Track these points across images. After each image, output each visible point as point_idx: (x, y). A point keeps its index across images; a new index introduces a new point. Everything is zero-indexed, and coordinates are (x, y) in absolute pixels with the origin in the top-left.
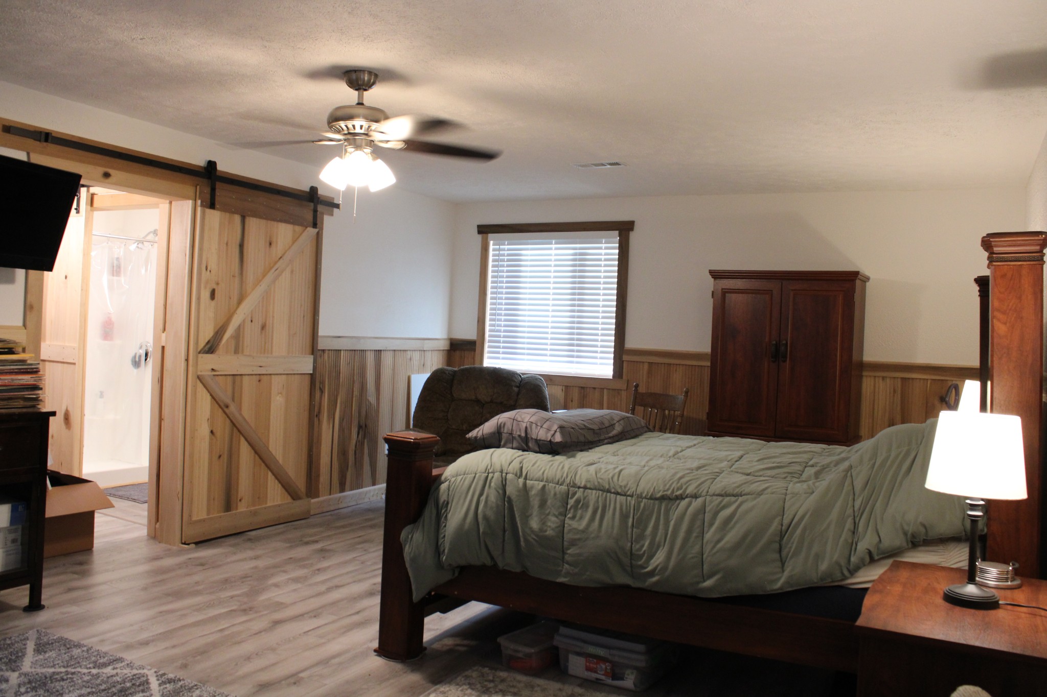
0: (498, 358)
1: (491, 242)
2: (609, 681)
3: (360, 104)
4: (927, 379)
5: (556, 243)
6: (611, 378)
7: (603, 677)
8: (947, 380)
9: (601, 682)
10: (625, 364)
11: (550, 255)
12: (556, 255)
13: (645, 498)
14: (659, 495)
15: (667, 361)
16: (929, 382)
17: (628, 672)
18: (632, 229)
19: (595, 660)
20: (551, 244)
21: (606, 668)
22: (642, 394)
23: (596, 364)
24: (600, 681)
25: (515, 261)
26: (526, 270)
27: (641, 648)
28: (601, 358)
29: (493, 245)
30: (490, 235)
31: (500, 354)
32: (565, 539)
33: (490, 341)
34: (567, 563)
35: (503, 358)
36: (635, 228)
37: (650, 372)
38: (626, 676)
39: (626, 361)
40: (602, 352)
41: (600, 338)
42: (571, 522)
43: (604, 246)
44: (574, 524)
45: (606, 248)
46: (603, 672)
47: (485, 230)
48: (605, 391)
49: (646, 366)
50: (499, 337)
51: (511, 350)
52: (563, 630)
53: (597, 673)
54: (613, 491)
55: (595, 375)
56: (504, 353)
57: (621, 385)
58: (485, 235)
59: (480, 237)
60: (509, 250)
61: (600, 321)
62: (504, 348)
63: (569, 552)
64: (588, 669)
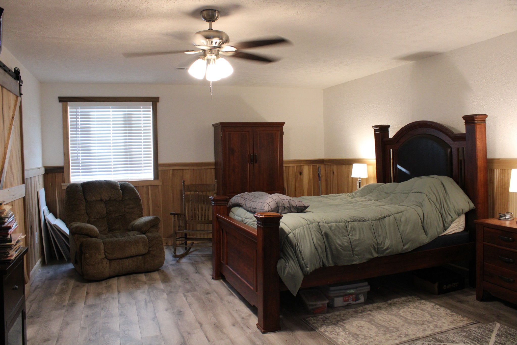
0: (79, 175)
1: (69, 107)
2: (355, 303)
3: (211, 29)
4: (295, 166)
5: (112, 108)
6: (153, 179)
7: (352, 302)
8: (302, 166)
9: (351, 304)
10: (159, 172)
11: (110, 115)
12: (113, 115)
13: (374, 220)
14: (378, 218)
15: (180, 168)
16: (296, 167)
17: (360, 296)
18: (158, 101)
19: (348, 296)
20: (110, 108)
21: (353, 297)
22: (188, 186)
23: (142, 173)
24: (349, 305)
25: (86, 119)
26: (94, 124)
27: (366, 283)
28: (145, 170)
29: (70, 109)
30: (69, 103)
31: (80, 173)
32: (352, 245)
33: (72, 166)
34: (356, 255)
35: (83, 175)
36: (160, 101)
37: (173, 175)
38: (360, 298)
39: (160, 170)
40: (145, 167)
41: (143, 159)
42: (353, 237)
43: (142, 110)
44: (354, 238)
45: (144, 111)
46: (351, 300)
47: (64, 100)
48: (149, 187)
49: (171, 172)
50: (79, 163)
51: (87, 170)
52: (332, 288)
53: (349, 301)
54: (361, 220)
55: (142, 179)
56: (82, 172)
57: (158, 183)
58: (65, 103)
59: (61, 104)
60: (81, 112)
61: (143, 150)
62: (82, 169)
63: (355, 250)
64: (345, 301)
